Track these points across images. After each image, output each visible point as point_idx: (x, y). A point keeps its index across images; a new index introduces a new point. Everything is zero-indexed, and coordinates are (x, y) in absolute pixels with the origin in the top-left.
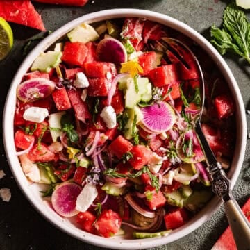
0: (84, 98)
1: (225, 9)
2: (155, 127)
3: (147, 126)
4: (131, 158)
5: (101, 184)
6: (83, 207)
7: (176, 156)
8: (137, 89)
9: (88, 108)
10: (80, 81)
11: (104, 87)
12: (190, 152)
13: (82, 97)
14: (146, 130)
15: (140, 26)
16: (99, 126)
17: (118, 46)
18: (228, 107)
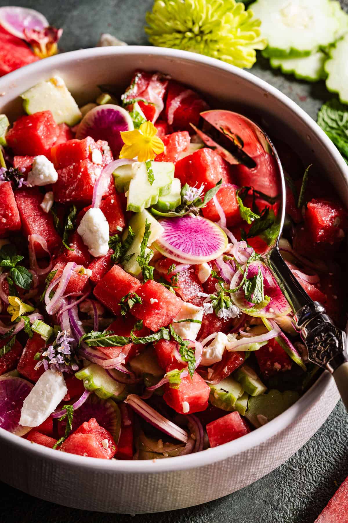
0: (47, 206)
1: (320, 110)
2: (186, 250)
3: (171, 248)
4: (137, 304)
5: (74, 368)
6: (35, 416)
7: (230, 304)
8: (150, 177)
9: (54, 223)
10: (39, 167)
11: (86, 175)
12: (259, 294)
13: (43, 205)
14: (168, 256)
15: (158, 84)
16: (75, 251)
17: (117, 113)
18: (333, 213)
